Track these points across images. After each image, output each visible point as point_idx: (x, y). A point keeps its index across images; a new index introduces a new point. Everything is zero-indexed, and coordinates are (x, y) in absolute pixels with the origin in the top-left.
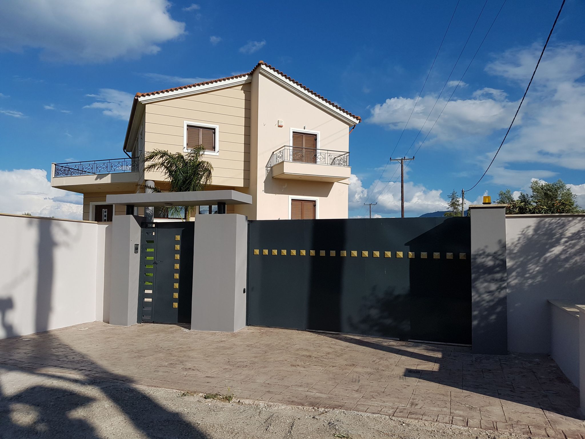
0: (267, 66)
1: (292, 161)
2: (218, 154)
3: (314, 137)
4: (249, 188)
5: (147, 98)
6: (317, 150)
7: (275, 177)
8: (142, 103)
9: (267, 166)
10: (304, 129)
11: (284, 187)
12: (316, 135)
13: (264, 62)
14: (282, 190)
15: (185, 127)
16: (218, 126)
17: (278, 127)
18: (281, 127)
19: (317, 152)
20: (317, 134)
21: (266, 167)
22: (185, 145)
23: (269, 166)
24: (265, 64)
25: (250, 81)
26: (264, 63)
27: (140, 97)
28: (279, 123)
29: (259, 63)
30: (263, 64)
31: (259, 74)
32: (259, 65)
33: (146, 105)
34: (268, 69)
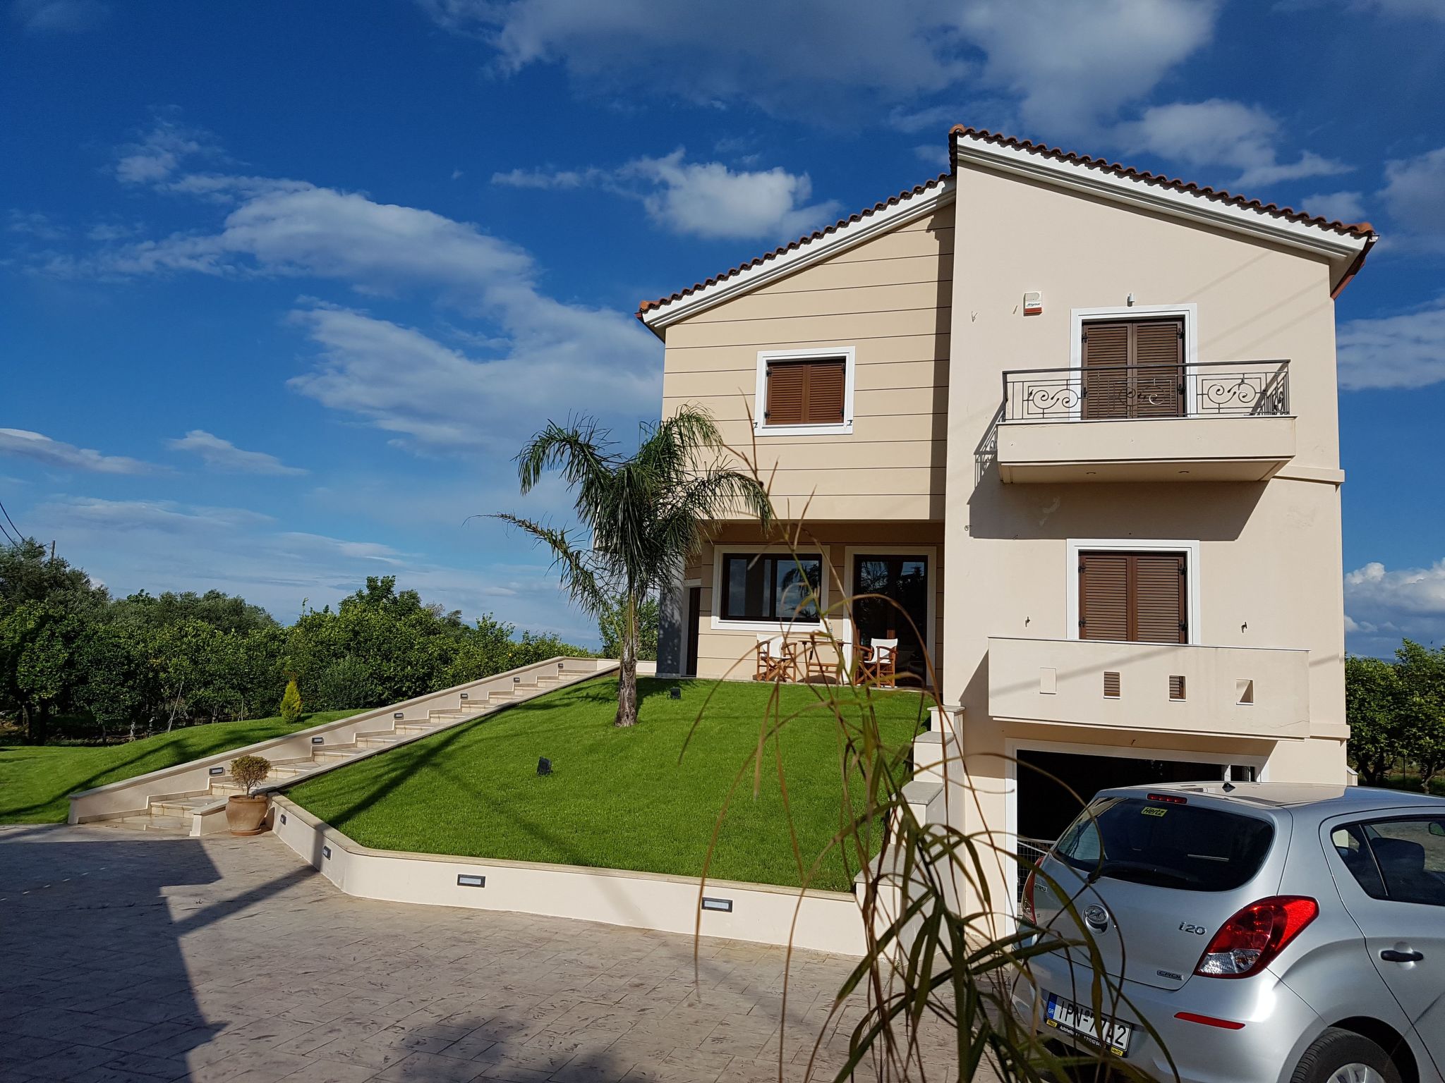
0: (976, 136)
1: (1079, 420)
2: (850, 430)
3: (1176, 326)
5: (664, 309)
6: (1188, 368)
7: (1010, 483)
8: (656, 326)
9: (982, 449)
10: (1130, 304)
11: (1046, 511)
12: (1181, 319)
14: (1042, 523)
15: (762, 369)
16: (854, 348)
17: (1025, 315)
18: (1036, 312)
19: (1188, 373)
20: (1183, 316)
21: (975, 454)
22: (760, 417)
23: (988, 449)
24: (969, 132)
26: (964, 130)
27: (646, 311)
28: (1029, 302)
29: (950, 135)
30: (963, 135)
31: (961, 165)
32: (953, 139)
33: (667, 327)
34: (981, 145)
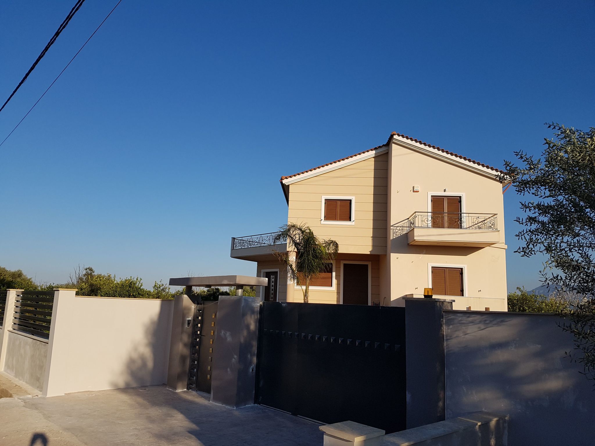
0: (399, 136)
1: (431, 228)
2: (353, 224)
3: (459, 200)
4: (386, 255)
5: (290, 179)
6: (462, 214)
7: (410, 244)
8: (286, 185)
10: (445, 191)
13: (397, 133)
15: (323, 202)
16: (354, 197)
18: (417, 192)
19: (462, 216)
20: (461, 196)
22: (323, 218)
25: (387, 151)
27: (284, 179)
28: (415, 189)
30: (395, 135)
31: (393, 144)
32: (392, 136)
33: (290, 185)
34: (400, 138)
